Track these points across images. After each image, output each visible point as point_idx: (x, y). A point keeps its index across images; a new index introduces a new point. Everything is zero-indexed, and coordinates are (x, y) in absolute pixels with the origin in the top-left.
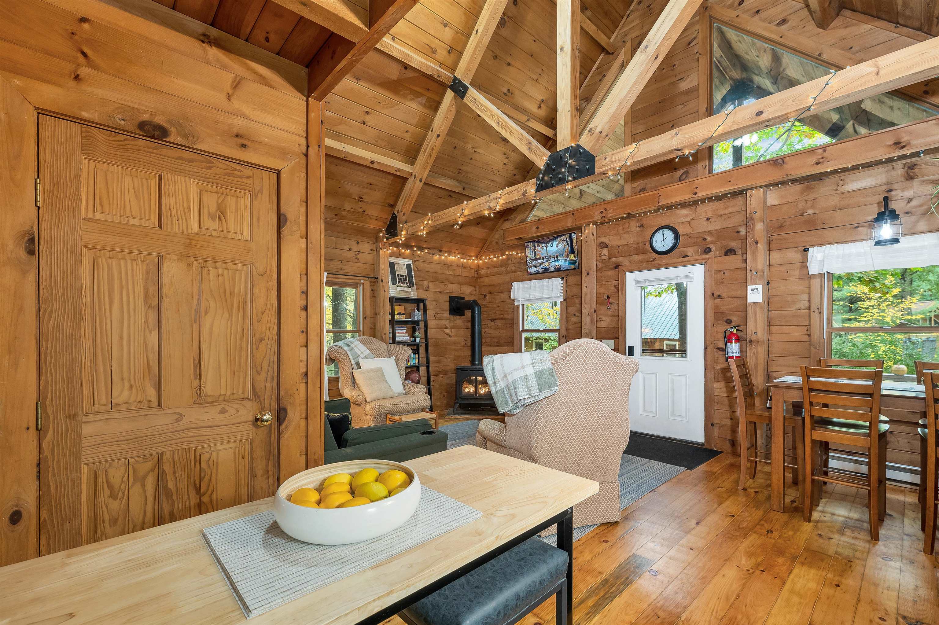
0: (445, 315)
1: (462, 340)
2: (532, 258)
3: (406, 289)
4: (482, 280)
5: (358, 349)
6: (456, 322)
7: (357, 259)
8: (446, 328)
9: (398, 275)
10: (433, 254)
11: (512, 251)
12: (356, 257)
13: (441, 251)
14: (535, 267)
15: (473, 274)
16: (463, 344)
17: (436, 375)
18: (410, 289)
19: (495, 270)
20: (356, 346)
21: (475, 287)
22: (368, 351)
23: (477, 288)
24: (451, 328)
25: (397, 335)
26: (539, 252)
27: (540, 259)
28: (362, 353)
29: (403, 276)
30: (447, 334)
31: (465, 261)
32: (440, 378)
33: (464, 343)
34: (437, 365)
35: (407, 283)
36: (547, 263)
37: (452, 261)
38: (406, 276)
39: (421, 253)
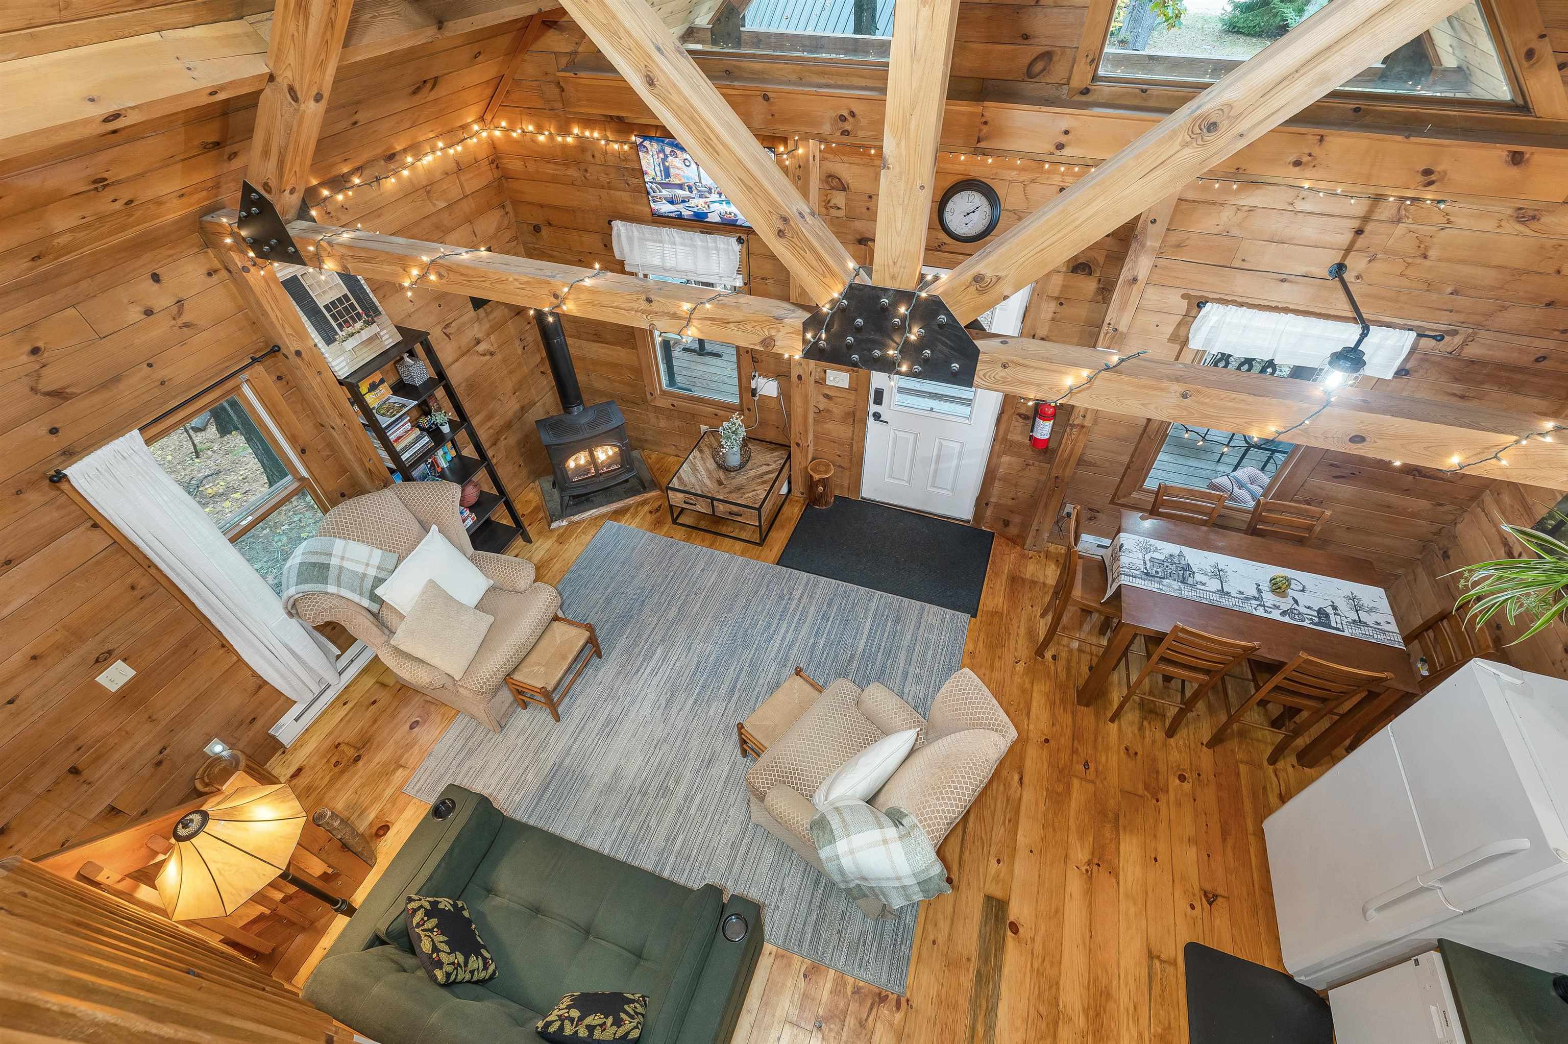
0: (465, 318)
1: (517, 342)
2: (658, 179)
3: (366, 334)
4: (516, 185)
5: (348, 559)
6: (491, 317)
7: (186, 325)
8: (478, 342)
9: (326, 307)
10: (378, 179)
11: (592, 129)
12: (180, 322)
13: (391, 157)
14: (671, 202)
15: (487, 175)
16: (520, 351)
17: (494, 444)
18: (374, 328)
19: (550, 169)
20: (343, 558)
21: (503, 207)
22: (378, 553)
23: (509, 208)
24: (488, 335)
25: (399, 447)
26: (677, 172)
27: (681, 186)
28: (367, 565)
29: (339, 300)
30: (484, 355)
31: (459, 148)
32: (502, 444)
33: (521, 346)
34: (489, 424)
35: (359, 316)
36: (701, 202)
37: (429, 171)
38: (345, 296)
39: (346, 196)
